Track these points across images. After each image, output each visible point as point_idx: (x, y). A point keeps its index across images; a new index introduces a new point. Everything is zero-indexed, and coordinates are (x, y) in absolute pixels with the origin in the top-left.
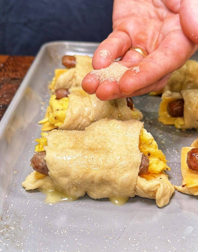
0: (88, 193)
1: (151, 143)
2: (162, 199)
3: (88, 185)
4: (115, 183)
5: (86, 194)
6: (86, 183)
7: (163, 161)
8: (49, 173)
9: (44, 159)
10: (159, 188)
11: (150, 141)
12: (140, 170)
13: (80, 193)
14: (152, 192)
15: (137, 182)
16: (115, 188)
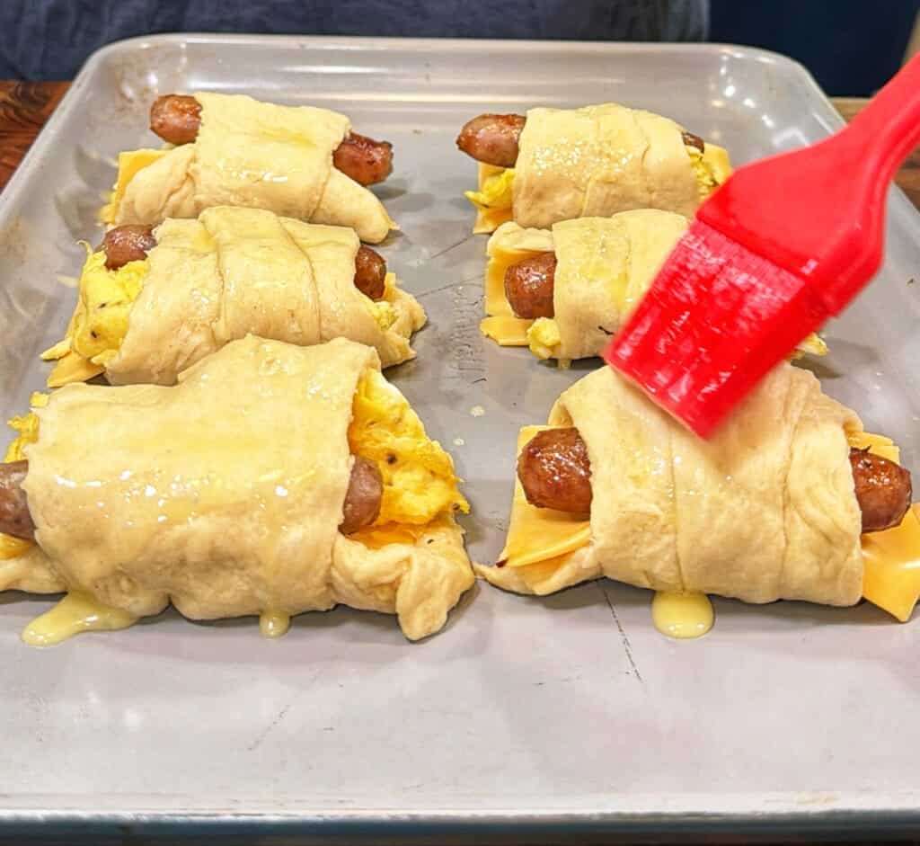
0: (174, 601)
1: (400, 420)
2: (420, 609)
3: (170, 571)
4: (259, 563)
5: (170, 603)
6: (159, 567)
7: (445, 479)
8: (37, 536)
9: (19, 488)
10: (407, 571)
11: (396, 413)
12: (345, 513)
13: (143, 603)
14: (387, 589)
15: (335, 555)
16: (258, 580)
